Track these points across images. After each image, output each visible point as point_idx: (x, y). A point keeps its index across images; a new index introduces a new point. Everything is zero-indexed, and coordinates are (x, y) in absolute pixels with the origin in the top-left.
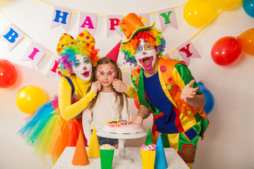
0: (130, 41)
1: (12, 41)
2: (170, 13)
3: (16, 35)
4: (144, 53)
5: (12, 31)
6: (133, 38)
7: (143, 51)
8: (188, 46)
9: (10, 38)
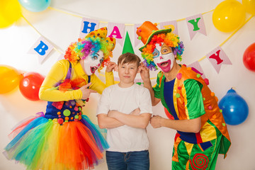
0: (146, 46)
1: (43, 53)
2: (198, 19)
3: (46, 48)
4: (161, 58)
5: (42, 43)
6: (149, 43)
7: (160, 55)
8: (218, 52)
9: (40, 51)
